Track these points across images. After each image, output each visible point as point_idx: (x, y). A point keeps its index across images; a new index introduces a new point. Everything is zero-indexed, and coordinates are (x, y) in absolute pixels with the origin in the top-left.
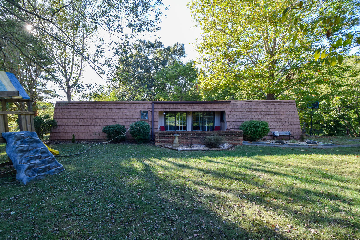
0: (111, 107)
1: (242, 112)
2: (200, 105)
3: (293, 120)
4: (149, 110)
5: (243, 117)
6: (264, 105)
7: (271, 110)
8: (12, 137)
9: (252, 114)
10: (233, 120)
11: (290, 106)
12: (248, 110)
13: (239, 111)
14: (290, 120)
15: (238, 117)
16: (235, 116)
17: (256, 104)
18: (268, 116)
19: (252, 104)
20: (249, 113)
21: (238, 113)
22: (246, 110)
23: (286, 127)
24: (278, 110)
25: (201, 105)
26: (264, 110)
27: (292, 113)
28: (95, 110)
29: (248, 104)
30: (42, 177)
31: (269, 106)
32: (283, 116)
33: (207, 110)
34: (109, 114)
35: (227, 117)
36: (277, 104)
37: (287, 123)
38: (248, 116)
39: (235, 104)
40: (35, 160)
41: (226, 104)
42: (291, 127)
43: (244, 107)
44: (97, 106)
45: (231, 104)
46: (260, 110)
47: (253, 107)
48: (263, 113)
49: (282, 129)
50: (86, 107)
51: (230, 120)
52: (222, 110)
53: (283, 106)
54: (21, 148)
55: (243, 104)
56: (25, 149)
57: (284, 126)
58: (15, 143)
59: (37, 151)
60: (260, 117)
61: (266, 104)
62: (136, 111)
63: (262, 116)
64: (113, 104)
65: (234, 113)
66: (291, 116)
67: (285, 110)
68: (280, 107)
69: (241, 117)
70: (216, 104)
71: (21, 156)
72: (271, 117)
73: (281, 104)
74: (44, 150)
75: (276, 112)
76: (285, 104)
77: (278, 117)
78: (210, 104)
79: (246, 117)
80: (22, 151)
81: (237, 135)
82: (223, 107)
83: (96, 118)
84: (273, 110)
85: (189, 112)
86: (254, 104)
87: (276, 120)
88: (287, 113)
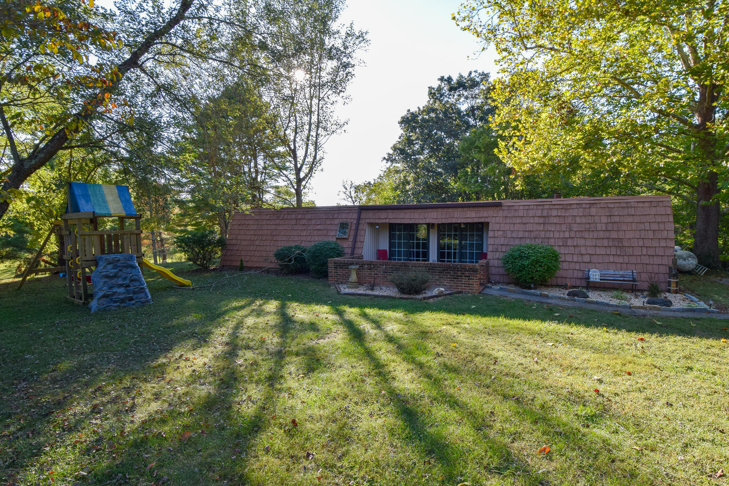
0: (300, 217)
1: (525, 224)
2: (440, 210)
3: (655, 243)
4: (352, 221)
5: (526, 235)
6: (581, 210)
7: (597, 219)
8: (102, 261)
9: (549, 229)
10: (502, 241)
11: (653, 211)
12: (541, 220)
13: (520, 221)
14: (648, 243)
15: (514, 235)
16: (509, 232)
17: (561, 207)
18: (586, 235)
19: (551, 207)
20: (541, 227)
21: (517, 227)
22: (537, 220)
23: (633, 260)
24: (617, 219)
25: (442, 210)
26: (578, 220)
27: (655, 227)
28: (278, 222)
29: (542, 207)
30: (114, 308)
31: (593, 211)
32: (630, 235)
33: (454, 221)
34: (296, 227)
35: (491, 234)
36: (617, 205)
37: (638, 252)
38: (537, 233)
39: (512, 208)
40: (119, 288)
41: (493, 208)
42: (645, 260)
43: (531, 213)
44: (282, 215)
45: (503, 208)
46: (569, 220)
47: (554, 213)
48: (575, 227)
49: (619, 266)
50: (268, 217)
51: (498, 241)
52: (482, 220)
53: (632, 211)
54: (105, 273)
55: (531, 207)
56: (111, 275)
57: (626, 258)
58: (105, 267)
59: (125, 278)
60: (567, 235)
61: (588, 206)
62: (333, 223)
63: (573, 234)
64: (302, 212)
65: (507, 227)
66: (651, 235)
67: (637, 219)
68: (625, 212)
69: (521, 235)
70: (471, 209)
71: (105, 282)
72: (595, 235)
73: (629, 205)
74: (136, 277)
75: (610, 225)
76: (641, 205)
77: (614, 235)
78: (460, 209)
79: (533, 235)
80: (107, 277)
81: (467, 274)
82: (485, 214)
83: (278, 234)
84: (604, 220)
85: (433, 224)
86: (558, 207)
87: (605, 243)
88: (642, 226)
